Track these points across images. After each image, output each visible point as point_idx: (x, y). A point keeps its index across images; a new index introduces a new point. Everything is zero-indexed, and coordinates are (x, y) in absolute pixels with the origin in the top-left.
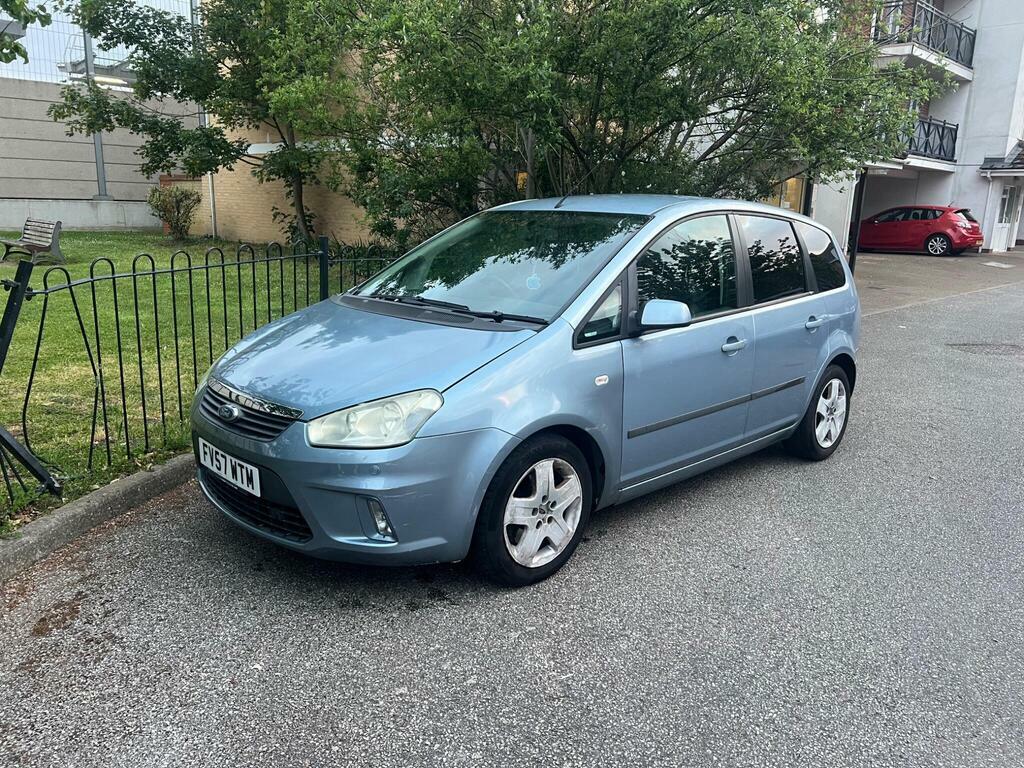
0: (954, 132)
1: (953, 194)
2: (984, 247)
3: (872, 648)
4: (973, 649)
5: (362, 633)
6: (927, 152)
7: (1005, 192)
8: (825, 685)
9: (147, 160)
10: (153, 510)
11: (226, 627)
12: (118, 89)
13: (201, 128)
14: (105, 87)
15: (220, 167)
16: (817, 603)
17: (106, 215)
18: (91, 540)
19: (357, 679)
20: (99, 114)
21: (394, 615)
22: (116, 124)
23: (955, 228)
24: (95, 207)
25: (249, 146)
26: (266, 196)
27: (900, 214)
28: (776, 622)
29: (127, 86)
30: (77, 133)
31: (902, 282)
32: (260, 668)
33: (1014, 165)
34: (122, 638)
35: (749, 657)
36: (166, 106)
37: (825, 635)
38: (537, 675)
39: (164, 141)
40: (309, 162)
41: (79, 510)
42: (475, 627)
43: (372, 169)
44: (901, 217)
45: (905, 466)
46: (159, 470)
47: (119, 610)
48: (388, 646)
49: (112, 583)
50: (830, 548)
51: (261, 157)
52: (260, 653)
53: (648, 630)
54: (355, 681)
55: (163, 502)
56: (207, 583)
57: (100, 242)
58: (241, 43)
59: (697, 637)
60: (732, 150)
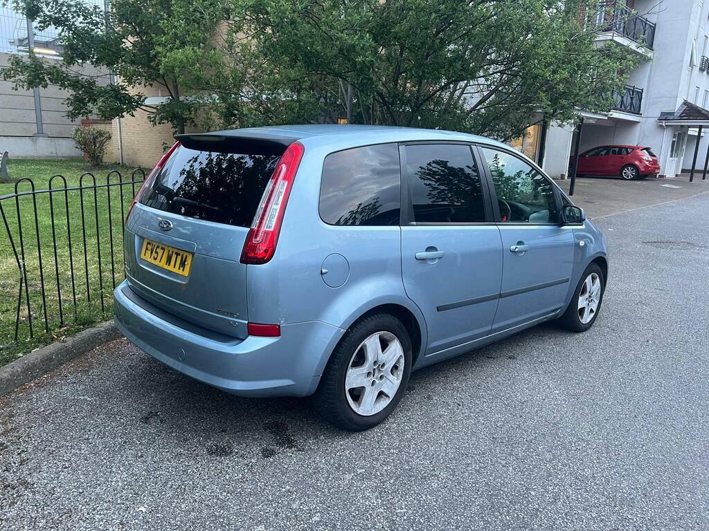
0: (640, 94)
1: (639, 137)
2: (660, 174)
3: (625, 483)
4: (701, 482)
5: (227, 477)
6: (622, 108)
7: (674, 137)
8: (594, 516)
9: (71, 108)
10: (65, 373)
11: (118, 473)
12: (51, 57)
13: (111, 85)
14: (41, 56)
15: (124, 114)
16: (579, 445)
17: (44, 148)
18: (14, 399)
19: (224, 518)
20: (36, 75)
21: (253, 461)
22: (48, 82)
23: (641, 160)
24: (35, 142)
25: (145, 98)
26: (158, 134)
27: (603, 151)
28: (550, 462)
29: (58, 56)
30: (20, 89)
31: (607, 198)
32: (144, 510)
33: (681, 118)
34: (34, 484)
35: (533, 493)
36: (86, 70)
37: (588, 472)
38: (368, 511)
39: (84, 95)
40: (189, 110)
41: (5, 375)
42: (317, 470)
43: (235, 115)
44: (604, 153)
45: (627, 333)
46: (70, 341)
47: (32, 459)
48: (248, 488)
49: (28, 436)
50: (582, 399)
51: (155, 106)
52: (144, 496)
53: (452, 471)
54: (222, 520)
55: (73, 366)
56: (104, 434)
57: (38, 167)
58: (140, 25)
59: (491, 476)
60: (492, 104)
